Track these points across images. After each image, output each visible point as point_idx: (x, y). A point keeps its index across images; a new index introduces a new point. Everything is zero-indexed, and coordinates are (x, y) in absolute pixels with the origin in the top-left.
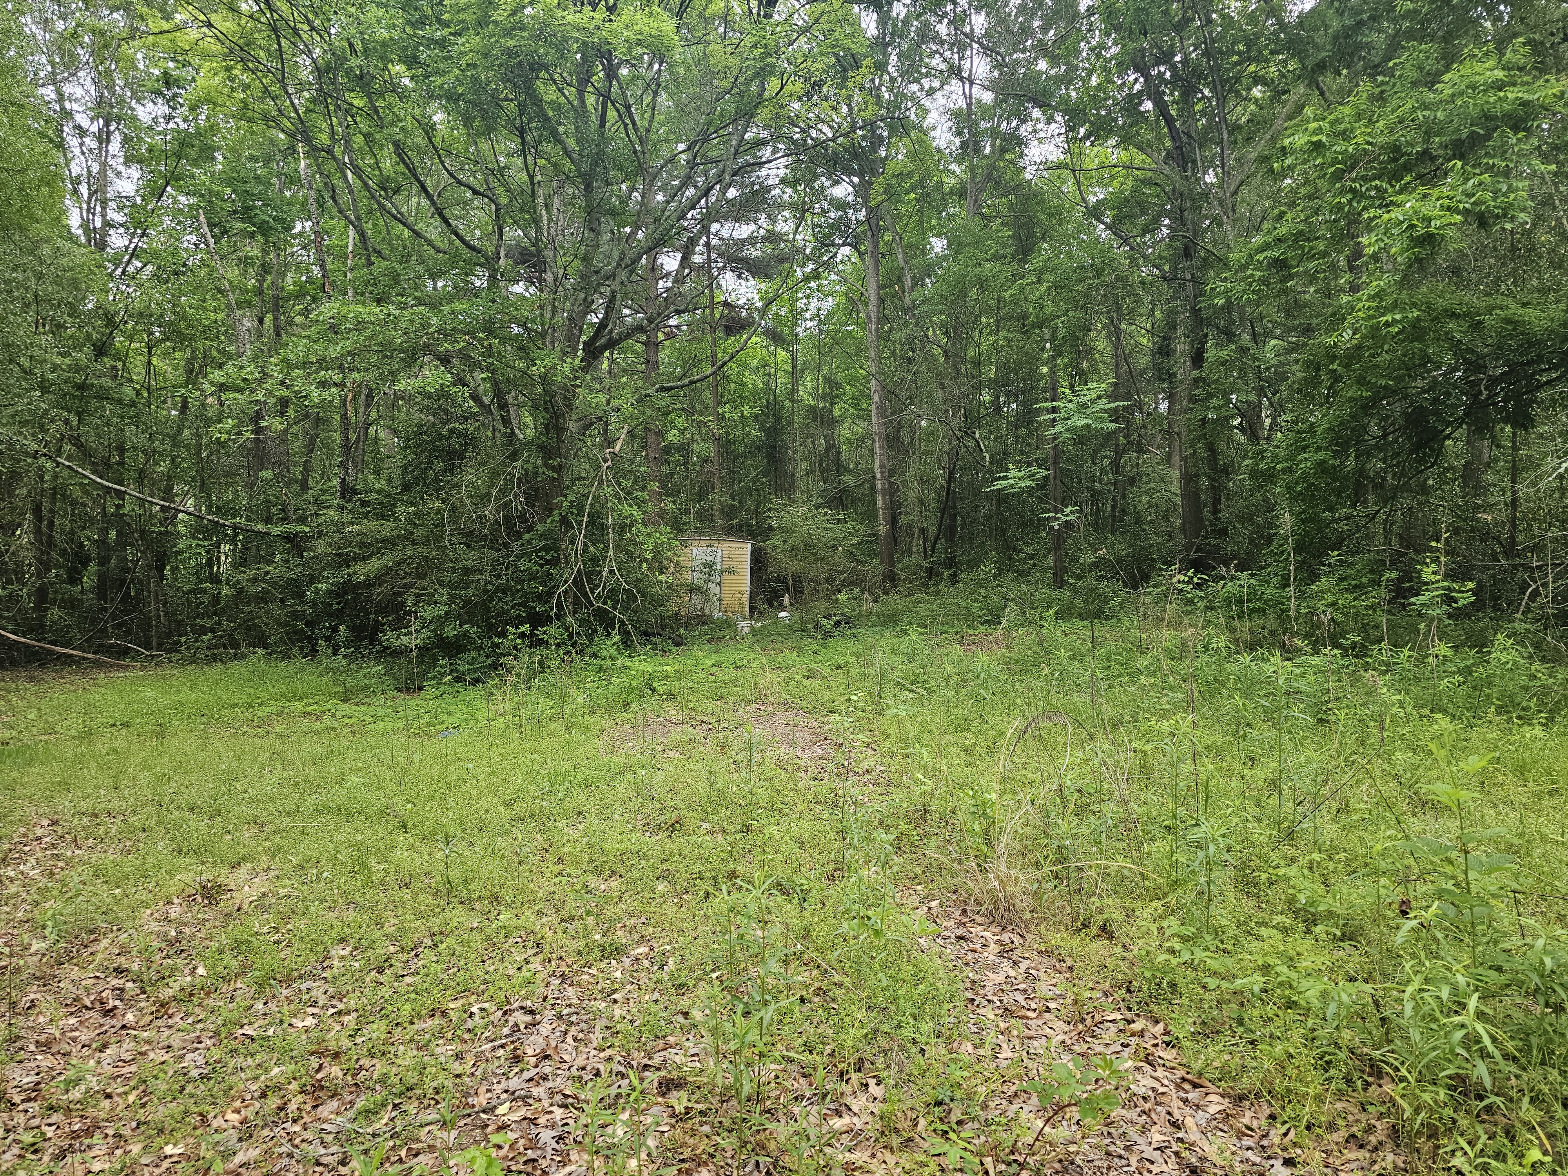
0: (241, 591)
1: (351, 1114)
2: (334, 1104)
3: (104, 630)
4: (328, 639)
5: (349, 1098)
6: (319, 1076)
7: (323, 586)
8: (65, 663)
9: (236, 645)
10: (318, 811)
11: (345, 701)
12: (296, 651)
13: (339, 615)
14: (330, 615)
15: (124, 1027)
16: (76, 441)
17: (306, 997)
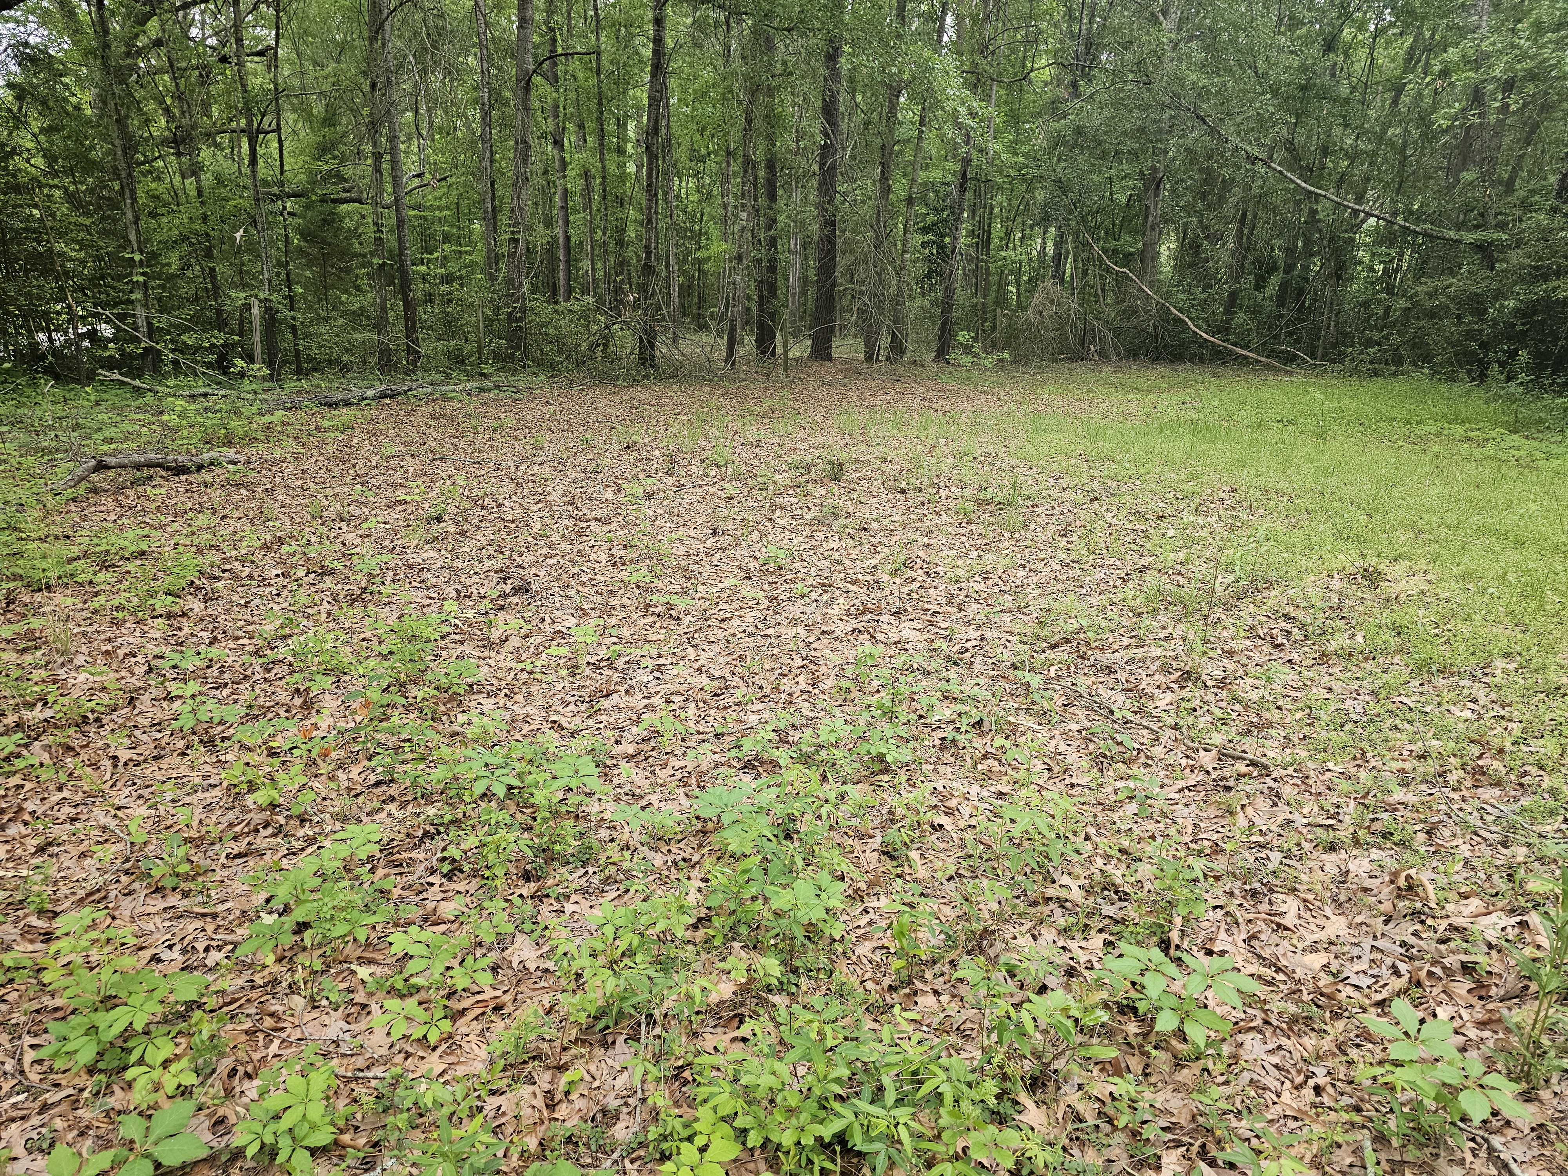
0: (1416, 304)
1: (1516, 807)
2: (1496, 792)
3: (1277, 337)
4: (1502, 364)
5: (1513, 793)
6: (1480, 762)
7: (1511, 303)
8: (1240, 364)
9: (1399, 361)
10: (1482, 531)
11: (1515, 432)
12: (1462, 374)
13: (1520, 338)
14: (1509, 338)
15: (1290, 661)
16: (1290, 146)
17: (1466, 692)
